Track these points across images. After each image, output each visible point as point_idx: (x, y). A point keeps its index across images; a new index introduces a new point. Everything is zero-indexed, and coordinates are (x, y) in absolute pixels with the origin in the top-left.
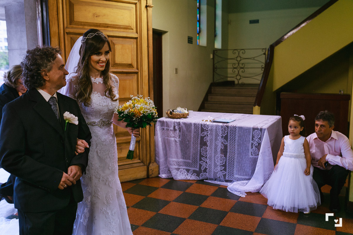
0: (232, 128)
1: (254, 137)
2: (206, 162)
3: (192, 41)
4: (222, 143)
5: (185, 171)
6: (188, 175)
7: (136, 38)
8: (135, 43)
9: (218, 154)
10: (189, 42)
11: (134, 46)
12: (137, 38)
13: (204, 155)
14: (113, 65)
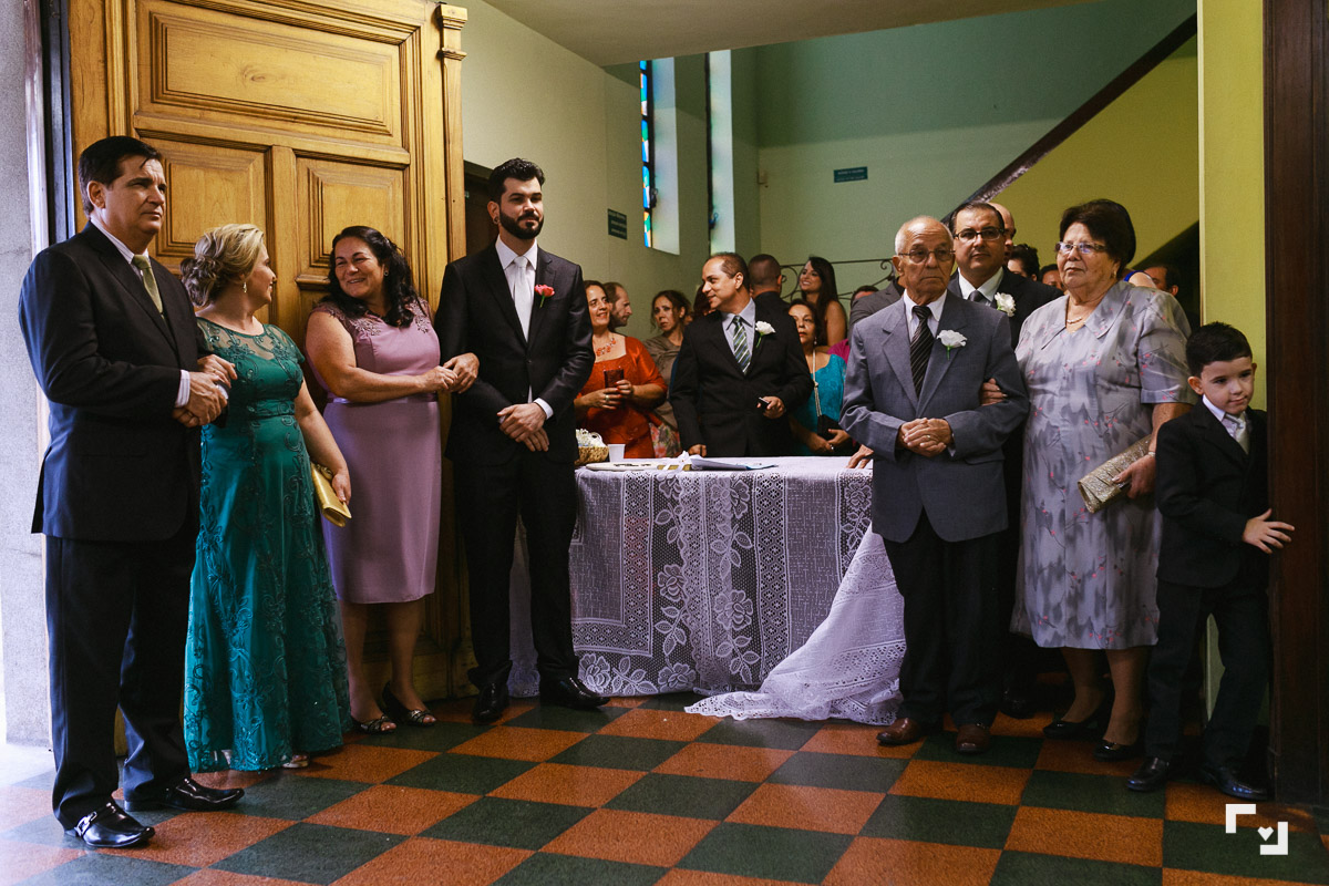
0: (766, 484)
1: (850, 511)
2: (677, 621)
3: (625, 230)
4: (734, 545)
5: (601, 660)
6: (613, 675)
7: (403, 167)
8: (397, 185)
9: (725, 588)
10: (613, 230)
11: (394, 196)
12: (408, 165)
13: (670, 599)
14: (317, 261)
